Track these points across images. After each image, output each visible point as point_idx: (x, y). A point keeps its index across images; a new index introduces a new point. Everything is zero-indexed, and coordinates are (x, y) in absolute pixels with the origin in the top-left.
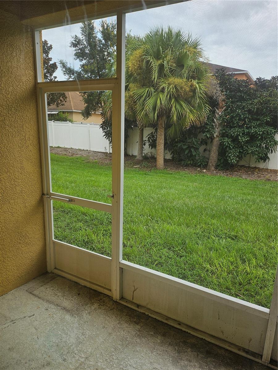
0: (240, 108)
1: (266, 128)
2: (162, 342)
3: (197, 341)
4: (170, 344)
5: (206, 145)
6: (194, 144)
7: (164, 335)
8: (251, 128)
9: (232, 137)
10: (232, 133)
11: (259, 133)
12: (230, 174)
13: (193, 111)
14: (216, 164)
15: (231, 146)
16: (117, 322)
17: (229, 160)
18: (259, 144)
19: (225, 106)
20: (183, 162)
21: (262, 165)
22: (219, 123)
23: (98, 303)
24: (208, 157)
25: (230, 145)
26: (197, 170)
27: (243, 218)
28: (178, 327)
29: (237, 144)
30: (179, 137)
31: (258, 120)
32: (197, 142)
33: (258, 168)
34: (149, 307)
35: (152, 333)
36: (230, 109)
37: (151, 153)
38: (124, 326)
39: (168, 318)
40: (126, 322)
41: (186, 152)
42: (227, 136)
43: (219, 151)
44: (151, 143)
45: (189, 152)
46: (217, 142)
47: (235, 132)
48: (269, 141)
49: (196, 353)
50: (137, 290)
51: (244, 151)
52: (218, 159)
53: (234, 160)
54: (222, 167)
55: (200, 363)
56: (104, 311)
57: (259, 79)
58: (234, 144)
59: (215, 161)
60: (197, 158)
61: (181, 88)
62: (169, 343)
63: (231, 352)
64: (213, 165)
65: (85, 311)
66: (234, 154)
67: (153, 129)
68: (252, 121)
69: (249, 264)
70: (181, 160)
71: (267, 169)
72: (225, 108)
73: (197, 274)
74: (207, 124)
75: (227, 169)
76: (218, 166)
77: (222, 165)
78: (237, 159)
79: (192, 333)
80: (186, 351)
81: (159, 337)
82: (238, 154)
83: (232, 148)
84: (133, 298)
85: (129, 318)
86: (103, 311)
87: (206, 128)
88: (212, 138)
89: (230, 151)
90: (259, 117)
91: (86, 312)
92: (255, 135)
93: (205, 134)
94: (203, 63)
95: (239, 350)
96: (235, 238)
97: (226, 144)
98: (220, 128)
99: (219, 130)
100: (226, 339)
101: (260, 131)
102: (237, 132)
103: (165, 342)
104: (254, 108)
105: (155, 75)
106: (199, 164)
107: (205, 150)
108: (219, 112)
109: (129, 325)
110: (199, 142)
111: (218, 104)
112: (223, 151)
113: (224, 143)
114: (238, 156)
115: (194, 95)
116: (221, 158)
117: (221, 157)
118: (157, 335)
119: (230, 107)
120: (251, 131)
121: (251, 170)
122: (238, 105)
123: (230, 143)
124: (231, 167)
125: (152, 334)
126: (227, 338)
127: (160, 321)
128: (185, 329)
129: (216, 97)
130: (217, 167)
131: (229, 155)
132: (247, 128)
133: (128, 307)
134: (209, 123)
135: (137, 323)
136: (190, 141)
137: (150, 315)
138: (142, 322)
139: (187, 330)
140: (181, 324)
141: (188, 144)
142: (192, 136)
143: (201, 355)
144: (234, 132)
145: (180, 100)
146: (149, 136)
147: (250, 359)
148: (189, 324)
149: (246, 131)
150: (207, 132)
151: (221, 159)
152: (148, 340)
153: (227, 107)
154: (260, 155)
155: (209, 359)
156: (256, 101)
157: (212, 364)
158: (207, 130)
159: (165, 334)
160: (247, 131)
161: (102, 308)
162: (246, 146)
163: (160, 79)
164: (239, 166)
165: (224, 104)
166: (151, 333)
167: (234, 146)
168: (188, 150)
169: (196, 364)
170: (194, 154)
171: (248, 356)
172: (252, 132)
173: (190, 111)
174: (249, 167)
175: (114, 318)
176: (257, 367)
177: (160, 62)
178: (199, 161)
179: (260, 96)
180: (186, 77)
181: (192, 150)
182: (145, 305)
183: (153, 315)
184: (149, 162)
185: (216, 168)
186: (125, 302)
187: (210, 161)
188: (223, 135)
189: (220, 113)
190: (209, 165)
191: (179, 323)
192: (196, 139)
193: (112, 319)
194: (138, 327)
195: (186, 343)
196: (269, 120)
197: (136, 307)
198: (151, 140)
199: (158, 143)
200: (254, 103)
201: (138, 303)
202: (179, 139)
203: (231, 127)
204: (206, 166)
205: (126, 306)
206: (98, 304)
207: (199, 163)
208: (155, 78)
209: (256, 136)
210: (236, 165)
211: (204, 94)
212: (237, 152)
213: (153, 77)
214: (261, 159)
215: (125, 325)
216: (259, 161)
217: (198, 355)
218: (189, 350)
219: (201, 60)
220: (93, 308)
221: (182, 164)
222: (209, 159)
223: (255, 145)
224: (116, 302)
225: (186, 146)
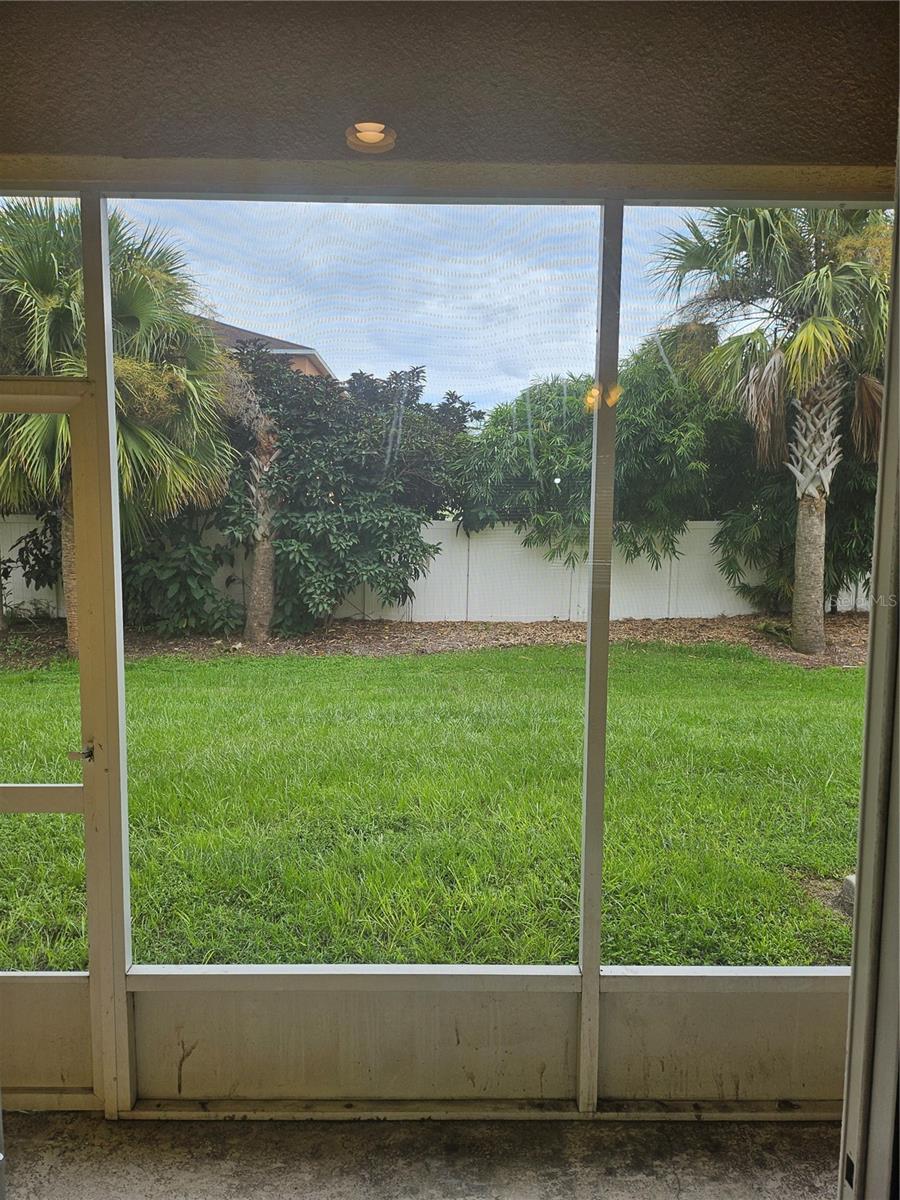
0: (321, 456)
1: (396, 509)
2: (319, 1176)
3: (411, 1133)
4: (342, 1171)
5: (232, 565)
6: (194, 562)
7: (315, 1154)
8: (359, 511)
9: (307, 537)
10: (309, 525)
11: (380, 524)
12: (316, 646)
13: (185, 461)
14: (272, 620)
15: (309, 565)
16: (152, 1178)
17: (311, 605)
18: (385, 556)
19: (279, 447)
20: (162, 626)
21: (395, 614)
22: (265, 498)
23: (53, 1148)
24: (242, 600)
25: (306, 561)
26: (212, 646)
27: (403, 765)
28: (348, 1115)
29: (327, 557)
30: (143, 544)
31: (373, 488)
32: (204, 556)
33: (388, 621)
34: (241, 1092)
35: (279, 1165)
36: (293, 456)
37: (35, 603)
38: (182, 1181)
39: (310, 1104)
40: (182, 1167)
41: (173, 590)
42: (295, 535)
43: (275, 582)
44: (32, 567)
45: (179, 591)
46: (265, 553)
47: (316, 523)
48: (408, 546)
49: (419, 1165)
50: (194, 1051)
51: (348, 576)
52: (276, 607)
53: (325, 606)
54: (290, 629)
55: (440, 1185)
56: (89, 1164)
57: (358, 377)
58: (316, 557)
59: (267, 613)
60: (209, 606)
61: (140, 389)
62: (337, 1170)
63: (503, 1122)
64: (261, 625)
65: (17, 1190)
66: (323, 586)
67: (37, 519)
68: (357, 493)
69: (463, 883)
70: (155, 619)
71: (411, 622)
72: (278, 452)
73: (343, 952)
74: (230, 501)
75: (307, 634)
76: (279, 626)
77: (289, 623)
78: (333, 600)
79: (391, 1115)
80: (394, 1171)
81: (305, 1167)
82: (333, 587)
83: (314, 570)
84: (180, 1086)
85: (187, 1150)
86: (85, 1164)
87: (229, 513)
88: (249, 545)
89: (311, 581)
90: (373, 481)
91: (23, 1191)
92: (372, 532)
93: (227, 532)
94: (201, 320)
95: (521, 1107)
96: (403, 825)
97: (294, 558)
98: (272, 513)
99: (268, 517)
100: (483, 1095)
101: (383, 517)
102: (323, 522)
103: (326, 1172)
104: (360, 457)
105: (41, 342)
106: (217, 626)
107: (230, 581)
108: (263, 466)
109: (194, 1171)
110: (210, 557)
111: (255, 442)
112: (287, 581)
113: (291, 557)
114: (333, 594)
115: (182, 412)
116: (285, 603)
117: (284, 600)
118: (297, 1163)
119: (293, 452)
120: (360, 519)
121: (370, 629)
122: (313, 447)
123: (306, 555)
124: (316, 625)
125: (279, 1168)
126: (485, 1089)
127: (290, 1121)
128: (369, 1113)
129: (250, 423)
130: (276, 630)
131: (309, 591)
132: (348, 512)
133: (167, 1121)
134: (236, 499)
135: (220, 1156)
136: (180, 554)
137: (251, 1116)
138: (232, 1146)
139: (375, 1115)
140: (353, 1103)
141: (174, 564)
142: (183, 540)
143: (435, 1164)
144: (314, 522)
145: (140, 427)
146: (23, 545)
147: (550, 1121)
148: (375, 1094)
149: (347, 519)
150: (234, 524)
151: (283, 606)
152: (276, 1188)
153: (284, 451)
154: (393, 585)
155: (459, 1164)
156: (361, 436)
157: (472, 1173)
158: (231, 519)
159: (317, 1151)
160: (350, 519)
161: (76, 1158)
162: (351, 561)
163: (59, 356)
164: (336, 620)
165: (273, 442)
166: (275, 1166)
167: (319, 563)
168: (178, 585)
169: (433, 1191)
170: (198, 595)
171: (547, 1113)
172: (363, 521)
173: (178, 463)
174: (363, 621)
175: (134, 1170)
176: (572, 1133)
177: (54, 302)
178: (216, 616)
179: (370, 424)
180: (148, 356)
181: (192, 583)
182: (227, 1094)
183: (263, 1111)
184: (32, 637)
185: (273, 635)
186: (154, 1110)
187: (250, 614)
188: (283, 533)
189: (266, 469)
190: (251, 627)
191: (346, 1103)
192: (200, 546)
193: (128, 1177)
194: (228, 1165)
195: (385, 1150)
196: (400, 488)
197: (197, 1111)
198: (31, 558)
199: (70, 566)
200: (358, 443)
201: (199, 1094)
202: (141, 549)
203: (303, 510)
204: (240, 632)
205: (159, 1120)
206: (57, 1151)
207: (216, 622)
208: (40, 352)
209: (376, 532)
210: (329, 620)
211: (212, 412)
212: (330, 580)
213: (36, 348)
214: (395, 594)
215: (183, 1178)
216: (390, 602)
217: (427, 1166)
218: (401, 1162)
219: (190, 309)
220: (42, 1169)
221: (159, 632)
222: (245, 608)
223: (375, 559)
224: (120, 1121)
225: (167, 571)
